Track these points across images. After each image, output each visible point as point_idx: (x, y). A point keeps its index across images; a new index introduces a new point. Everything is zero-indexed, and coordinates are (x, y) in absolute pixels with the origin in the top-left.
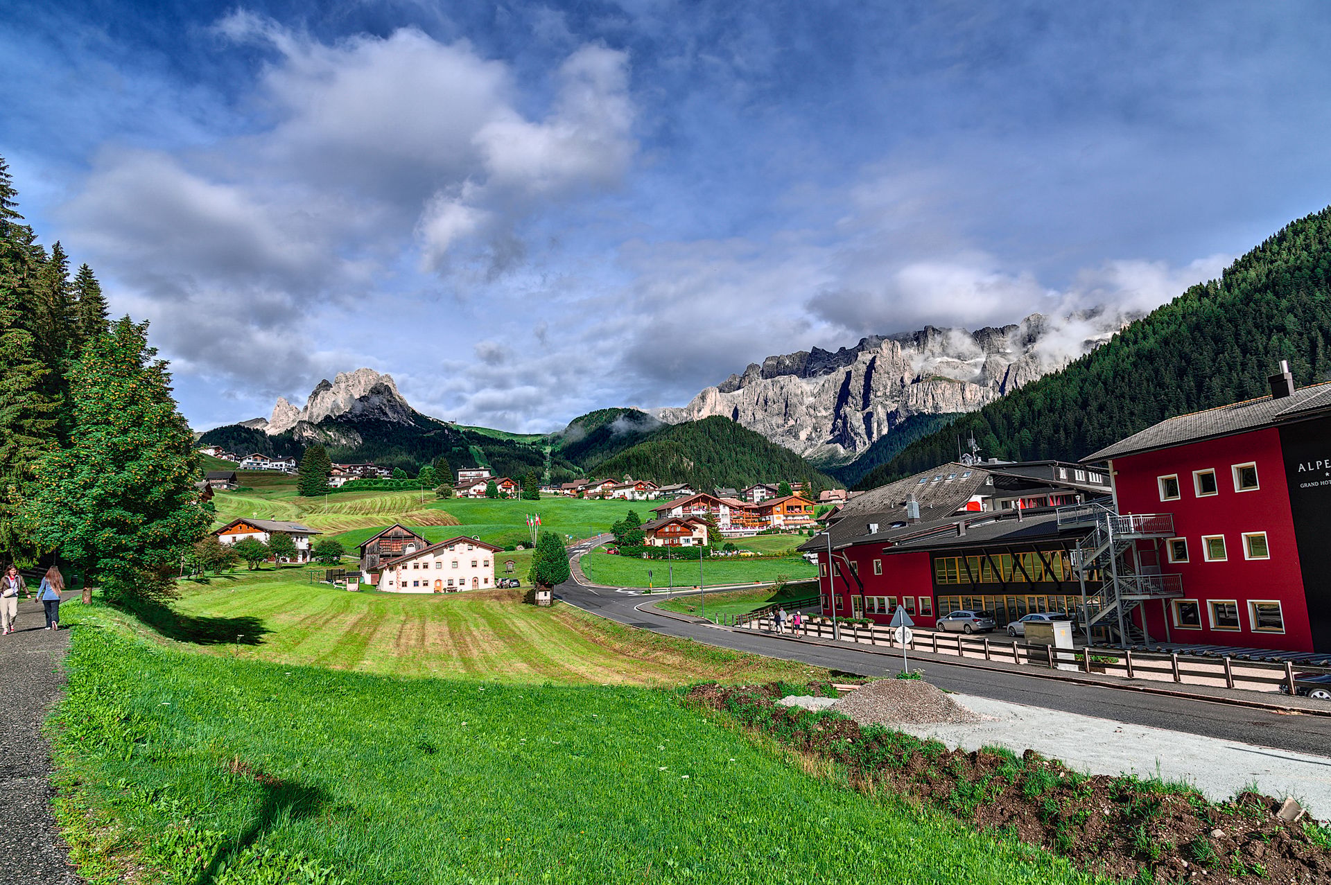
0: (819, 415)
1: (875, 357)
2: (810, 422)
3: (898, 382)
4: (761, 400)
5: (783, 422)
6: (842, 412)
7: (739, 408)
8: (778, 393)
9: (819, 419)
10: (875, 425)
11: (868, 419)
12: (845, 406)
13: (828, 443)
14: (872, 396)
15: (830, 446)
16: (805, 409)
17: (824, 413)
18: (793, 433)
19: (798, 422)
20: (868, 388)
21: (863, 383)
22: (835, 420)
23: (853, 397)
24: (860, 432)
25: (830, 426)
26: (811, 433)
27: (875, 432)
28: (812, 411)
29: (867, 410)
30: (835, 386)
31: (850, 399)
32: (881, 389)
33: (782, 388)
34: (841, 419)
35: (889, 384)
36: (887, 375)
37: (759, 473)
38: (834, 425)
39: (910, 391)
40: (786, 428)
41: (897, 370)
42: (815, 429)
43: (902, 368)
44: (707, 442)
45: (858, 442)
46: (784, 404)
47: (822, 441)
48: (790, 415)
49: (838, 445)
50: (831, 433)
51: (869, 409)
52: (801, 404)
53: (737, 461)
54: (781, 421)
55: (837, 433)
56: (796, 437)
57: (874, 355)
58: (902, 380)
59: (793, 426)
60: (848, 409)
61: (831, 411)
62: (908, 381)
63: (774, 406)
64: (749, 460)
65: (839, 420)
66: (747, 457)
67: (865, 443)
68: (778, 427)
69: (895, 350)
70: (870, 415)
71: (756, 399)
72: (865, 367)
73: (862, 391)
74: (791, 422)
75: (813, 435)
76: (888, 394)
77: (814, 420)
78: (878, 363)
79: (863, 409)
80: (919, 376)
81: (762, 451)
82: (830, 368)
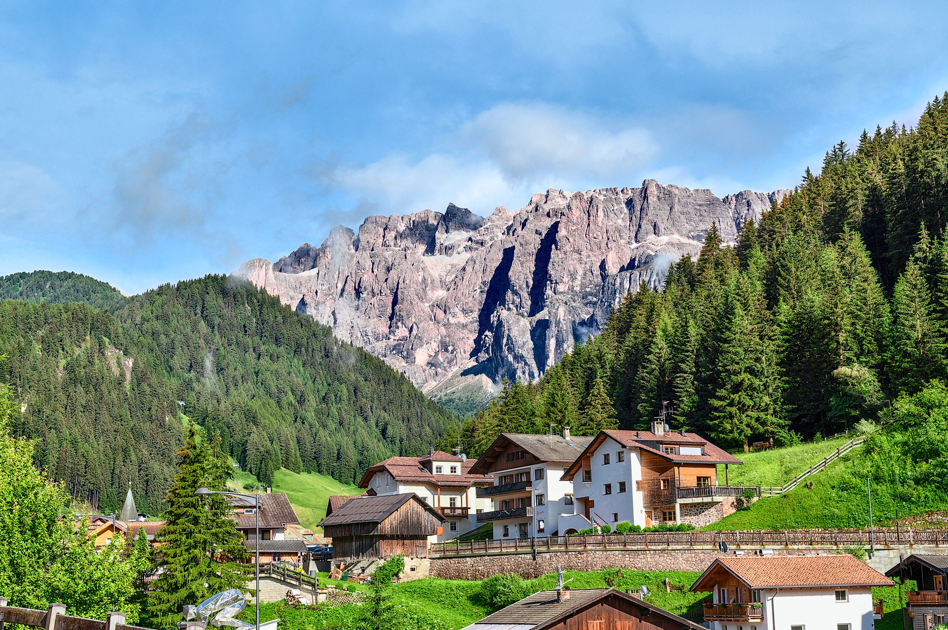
0: (452, 320)
1: (557, 224)
2: (434, 334)
3: (597, 271)
4: (350, 287)
5: (387, 331)
6: (493, 318)
7: (308, 300)
8: (382, 277)
9: (453, 329)
10: (552, 343)
11: (540, 331)
12: (499, 308)
13: (466, 373)
14: (549, 292)
15: (471, 379)
16: (427, 310)
17: (462, 319)
18: (404, 350)
19: (414, 332)
20: (541, 276)
21: (533, 269)
22: (481, 332)
23: (515, 293)
24: (525, 353)
25: (470, 345)
26: (437, 353)
27: (552, 355)
28: (440, 314)
29: (540, 316)
30: (484, 271)
31: (509, 295)
32: (565, 279)
33: (388, 269)
34: (491, 330)
35: (580, 272)
36: (575, 256)
37: (301, 401)
38: (477, 341)
39: (618, 284)
40: (392, 342)
41: (595, 248)
42: (444, 347)
43: (603, 245)
44: (195, 329)
45: (519, 373)
46: (391, 298)
47: (455, 369)
48: (401, 319)
49: (484, 378)
50: (472, 355)
51: (542, 315)
52: (421, 299)
53: (257, 373)
54: (383, 329)
55: (483, 356)
56: (409, 357)
57: (555, 220)
58: (603, 266)
59: (404, 339)
60: (504, 313)
61: (476, 315)
62: (613, 269)
63: (374, 300)
64: (284, 372)
65: (487, 333)
66: (281, 366)
67: (532, 375)
68: (377, 339)
69: (593, 212)
70: (543, 325)
71: (340, 286)
72: (538, 241)
73: (531, 283)
74: (402, 332)
75: (440, 358)
76: (577, 289)
77: (443, 330)
78: (562, 232)
79: (532, 313)
80: (633, 261)
81: (318, 357)
82: (477, 243)
